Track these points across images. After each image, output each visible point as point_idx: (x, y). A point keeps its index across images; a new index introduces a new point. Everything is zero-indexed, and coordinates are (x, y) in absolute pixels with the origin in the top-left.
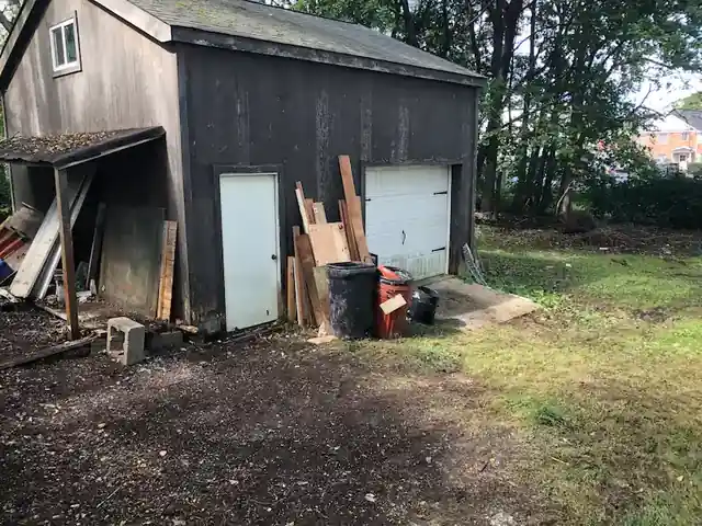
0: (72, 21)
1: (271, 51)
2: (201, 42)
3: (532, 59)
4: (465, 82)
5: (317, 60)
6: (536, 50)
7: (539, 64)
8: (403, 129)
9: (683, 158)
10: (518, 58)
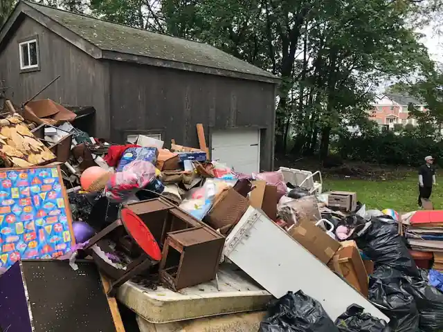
0: (35, 40)
1: (159, 64)
2: (119, 59)
3: (306, 62)
4: (269, 81)
5: (185, 69)
6: (307, 57)
7: (310, 65)
8: (233, 108)
9: (391, 121)
10: (297, 61)
